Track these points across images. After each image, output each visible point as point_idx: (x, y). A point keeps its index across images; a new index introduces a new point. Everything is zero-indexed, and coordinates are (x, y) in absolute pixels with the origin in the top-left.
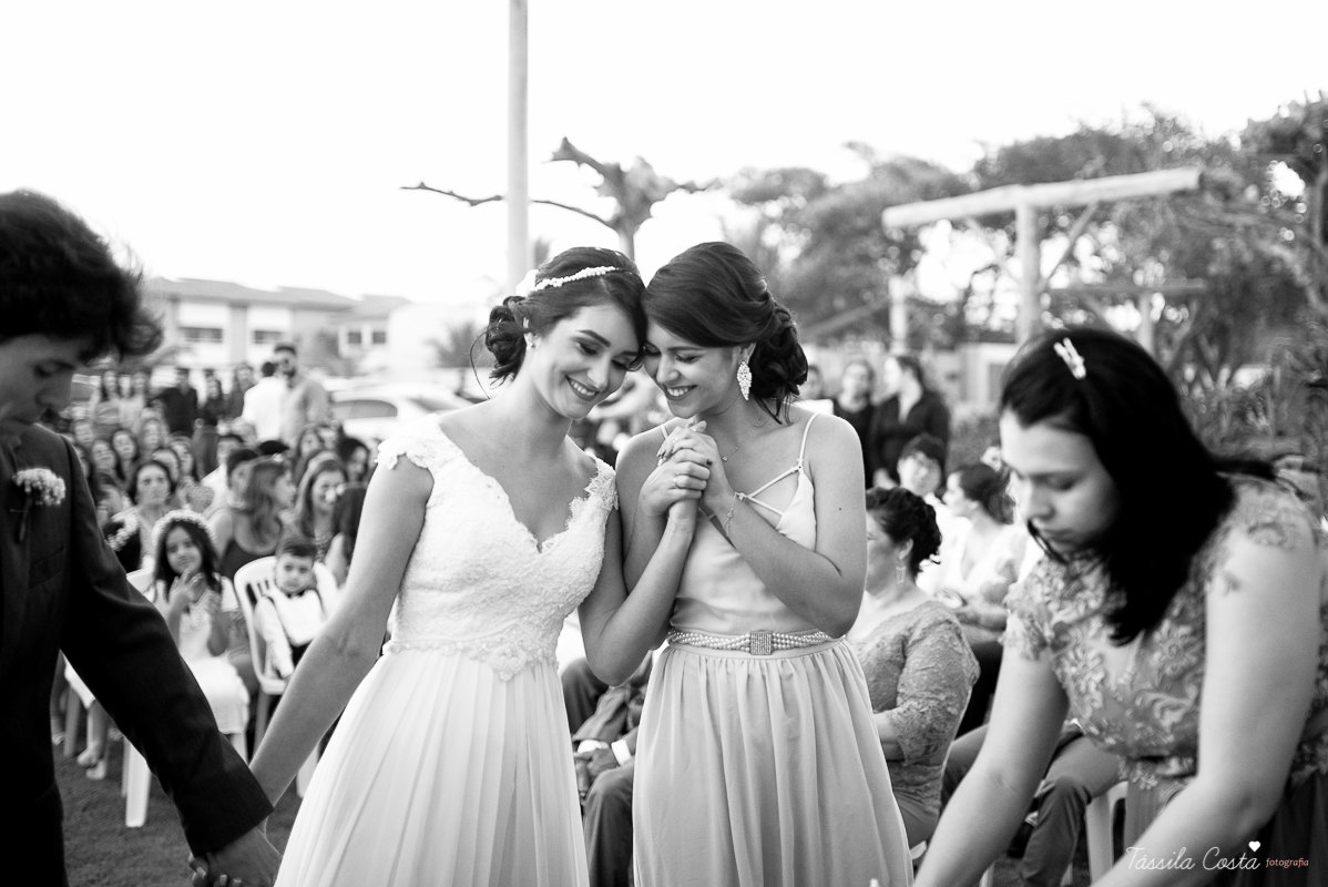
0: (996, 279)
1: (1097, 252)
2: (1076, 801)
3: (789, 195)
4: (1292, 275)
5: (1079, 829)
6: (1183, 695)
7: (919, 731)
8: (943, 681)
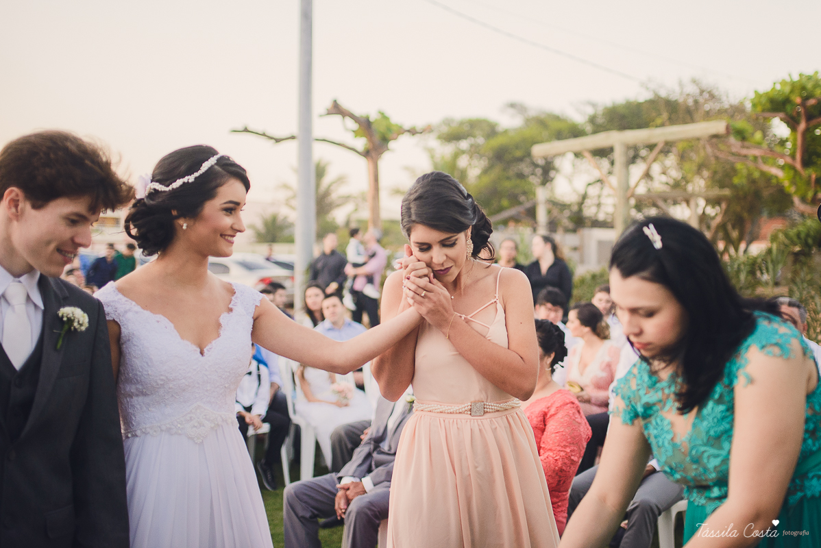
0: (602, 189)
1: (664, 173)
2: (651, 514)
3: (474, 137)
4: (783, 186)
5: (653, 531)
6: (721, 448)
7: (554, 471)
8: (569, 440)
